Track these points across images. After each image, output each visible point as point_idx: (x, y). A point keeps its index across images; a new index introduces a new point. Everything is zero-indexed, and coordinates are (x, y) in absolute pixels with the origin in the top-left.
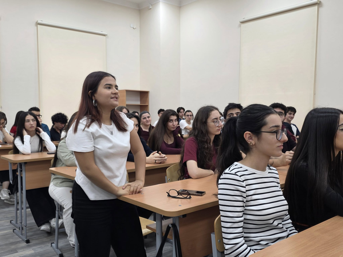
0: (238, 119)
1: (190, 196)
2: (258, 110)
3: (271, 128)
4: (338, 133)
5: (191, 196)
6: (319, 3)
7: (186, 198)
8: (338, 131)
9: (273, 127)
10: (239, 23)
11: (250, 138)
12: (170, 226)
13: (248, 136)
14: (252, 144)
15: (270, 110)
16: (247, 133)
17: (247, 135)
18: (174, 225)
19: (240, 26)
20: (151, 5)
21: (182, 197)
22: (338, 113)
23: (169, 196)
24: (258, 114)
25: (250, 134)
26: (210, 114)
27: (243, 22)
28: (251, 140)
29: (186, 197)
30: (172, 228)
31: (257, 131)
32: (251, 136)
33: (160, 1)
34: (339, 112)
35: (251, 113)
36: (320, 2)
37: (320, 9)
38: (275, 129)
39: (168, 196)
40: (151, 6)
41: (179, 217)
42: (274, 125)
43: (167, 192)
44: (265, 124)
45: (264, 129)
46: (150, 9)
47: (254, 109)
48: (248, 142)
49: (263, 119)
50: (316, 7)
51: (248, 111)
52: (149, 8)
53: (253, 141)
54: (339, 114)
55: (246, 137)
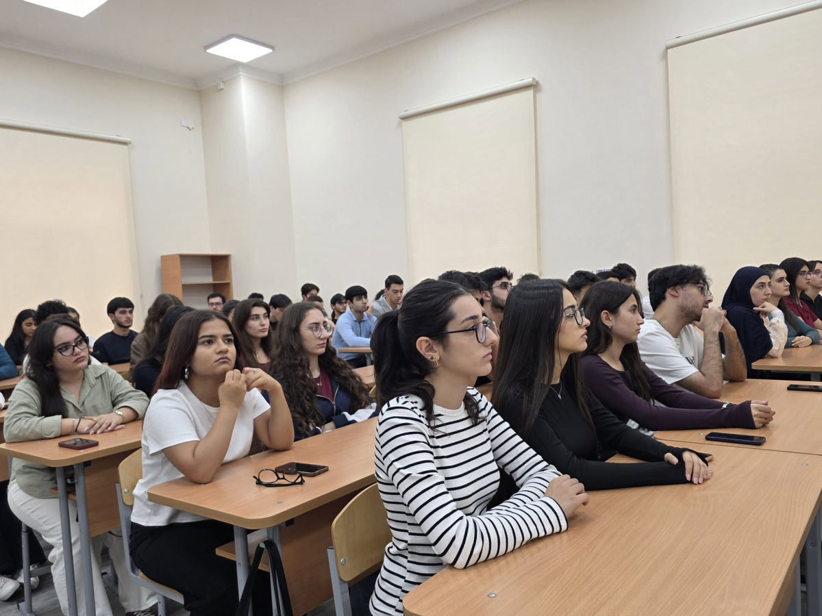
0: (400, 317)
1: (302, 479)
2: (435, 292)
3: (463, 322)
4: (562, 323)
5: (304, 478)
6: (535, 84)
7: (294, 483)
8: (564, 320)
9: (467, 319)
10: (399, 119)
11: (430, 349)
12: (262, 546)
13: (424, 345)
14: (433, 360)
15: (455, 289)
16: (421, 341)
17: (422, 343)
18: (270, 544)
19: (400, 125)
20: (223, 82)
21: (286, 482)
22: (559, 287)
23: (259, 483)
24: (437, 300)
25: (427, 341)
26: (307, 314)
27: (405, 118)
28: (432, 353)
29: (293, 481)
30: (265, 550)
31: (439, 334)
32: (429, 344)
33: (240, 75)
34: (561, 286)
35: (423, 301)
36: (537, 82)
37: (538, 96)
38: (470, 324)
39: (257, 483)
40: (221, 83)
41: (280, 526)
42: (468, 316)
43: (254, 477)
44: (451, 317)
45: (451, 327)
46: (222, 89)
47: (427, 291)
48: (426, 357)
49: (447, 307)
50: (530, 93)
51: (416, 297)
52: (219, 88)
53: (436, 354)
54: (561, 290)
55: (421, 349)
